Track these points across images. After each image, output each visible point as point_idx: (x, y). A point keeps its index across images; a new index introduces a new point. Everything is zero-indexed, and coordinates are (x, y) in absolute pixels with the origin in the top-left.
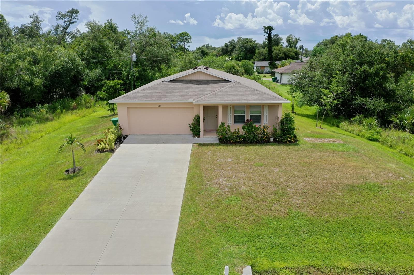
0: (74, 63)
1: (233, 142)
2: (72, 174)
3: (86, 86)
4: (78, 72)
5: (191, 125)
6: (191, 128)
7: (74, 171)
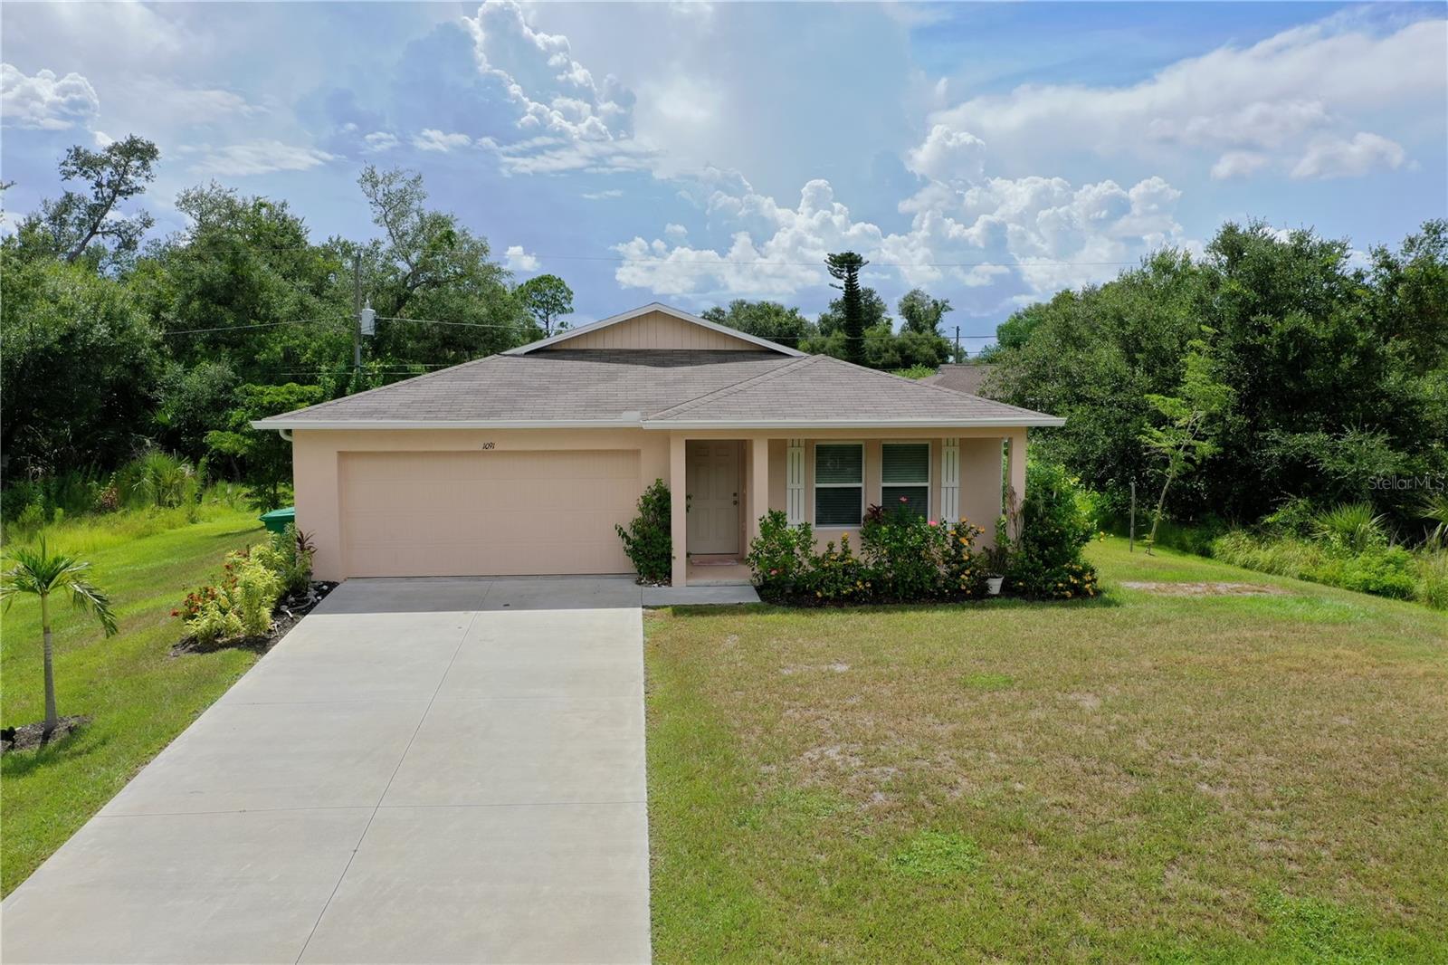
0: (121, 330)
1: (825, 599)
2: (30, 752)
3: (165, 427)
4: (137, 368)
5: (627, 529)
6: (628, 543)
7: (46, 737)
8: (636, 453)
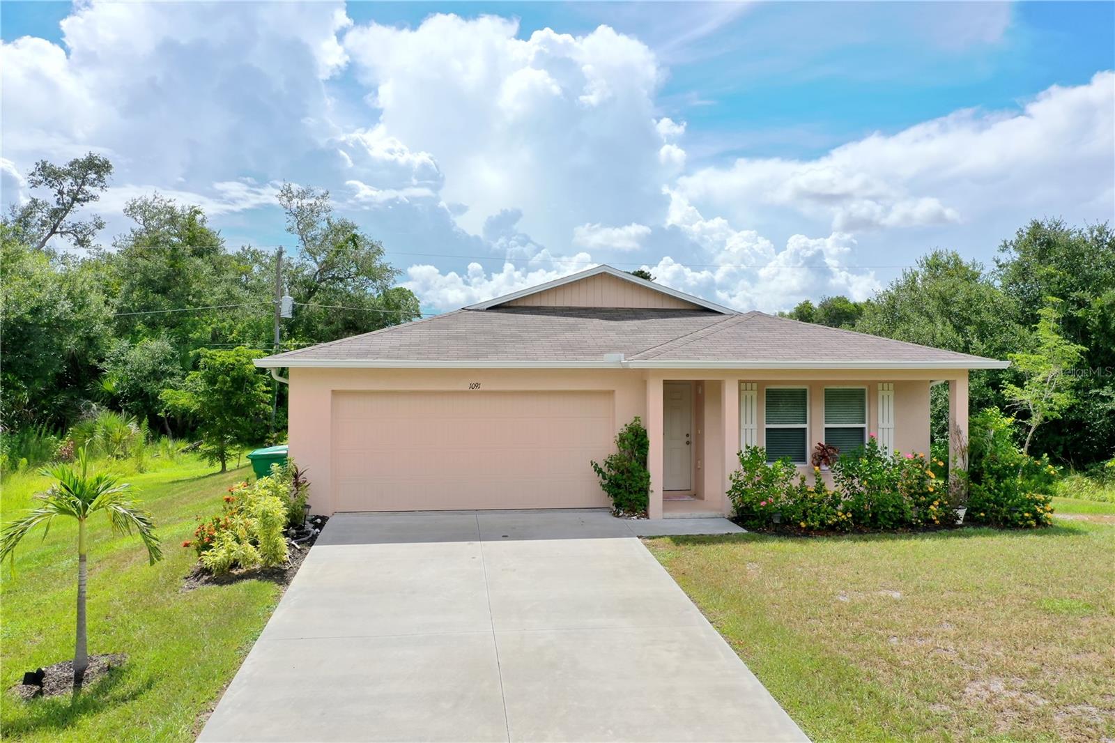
0: (81, 307)
2: (64, 698)
3: (110, 394)
5: (601, 465)
6: (604, 478)
7: (79, 678)
8: (610, 393)
